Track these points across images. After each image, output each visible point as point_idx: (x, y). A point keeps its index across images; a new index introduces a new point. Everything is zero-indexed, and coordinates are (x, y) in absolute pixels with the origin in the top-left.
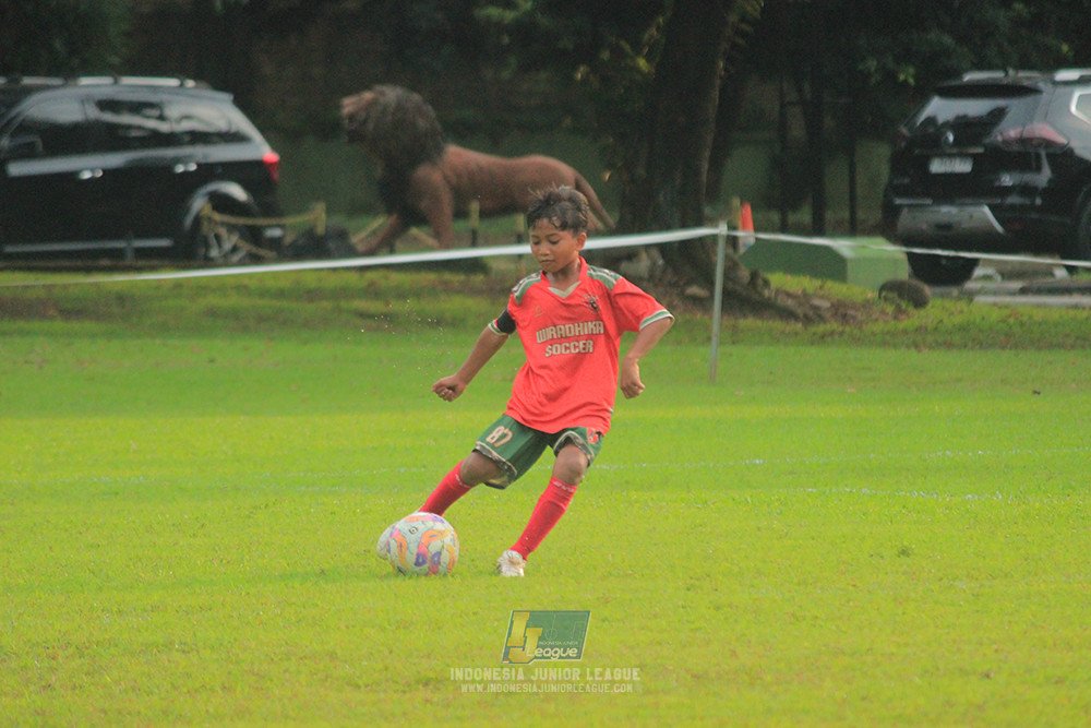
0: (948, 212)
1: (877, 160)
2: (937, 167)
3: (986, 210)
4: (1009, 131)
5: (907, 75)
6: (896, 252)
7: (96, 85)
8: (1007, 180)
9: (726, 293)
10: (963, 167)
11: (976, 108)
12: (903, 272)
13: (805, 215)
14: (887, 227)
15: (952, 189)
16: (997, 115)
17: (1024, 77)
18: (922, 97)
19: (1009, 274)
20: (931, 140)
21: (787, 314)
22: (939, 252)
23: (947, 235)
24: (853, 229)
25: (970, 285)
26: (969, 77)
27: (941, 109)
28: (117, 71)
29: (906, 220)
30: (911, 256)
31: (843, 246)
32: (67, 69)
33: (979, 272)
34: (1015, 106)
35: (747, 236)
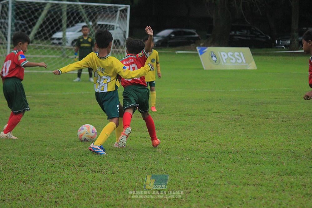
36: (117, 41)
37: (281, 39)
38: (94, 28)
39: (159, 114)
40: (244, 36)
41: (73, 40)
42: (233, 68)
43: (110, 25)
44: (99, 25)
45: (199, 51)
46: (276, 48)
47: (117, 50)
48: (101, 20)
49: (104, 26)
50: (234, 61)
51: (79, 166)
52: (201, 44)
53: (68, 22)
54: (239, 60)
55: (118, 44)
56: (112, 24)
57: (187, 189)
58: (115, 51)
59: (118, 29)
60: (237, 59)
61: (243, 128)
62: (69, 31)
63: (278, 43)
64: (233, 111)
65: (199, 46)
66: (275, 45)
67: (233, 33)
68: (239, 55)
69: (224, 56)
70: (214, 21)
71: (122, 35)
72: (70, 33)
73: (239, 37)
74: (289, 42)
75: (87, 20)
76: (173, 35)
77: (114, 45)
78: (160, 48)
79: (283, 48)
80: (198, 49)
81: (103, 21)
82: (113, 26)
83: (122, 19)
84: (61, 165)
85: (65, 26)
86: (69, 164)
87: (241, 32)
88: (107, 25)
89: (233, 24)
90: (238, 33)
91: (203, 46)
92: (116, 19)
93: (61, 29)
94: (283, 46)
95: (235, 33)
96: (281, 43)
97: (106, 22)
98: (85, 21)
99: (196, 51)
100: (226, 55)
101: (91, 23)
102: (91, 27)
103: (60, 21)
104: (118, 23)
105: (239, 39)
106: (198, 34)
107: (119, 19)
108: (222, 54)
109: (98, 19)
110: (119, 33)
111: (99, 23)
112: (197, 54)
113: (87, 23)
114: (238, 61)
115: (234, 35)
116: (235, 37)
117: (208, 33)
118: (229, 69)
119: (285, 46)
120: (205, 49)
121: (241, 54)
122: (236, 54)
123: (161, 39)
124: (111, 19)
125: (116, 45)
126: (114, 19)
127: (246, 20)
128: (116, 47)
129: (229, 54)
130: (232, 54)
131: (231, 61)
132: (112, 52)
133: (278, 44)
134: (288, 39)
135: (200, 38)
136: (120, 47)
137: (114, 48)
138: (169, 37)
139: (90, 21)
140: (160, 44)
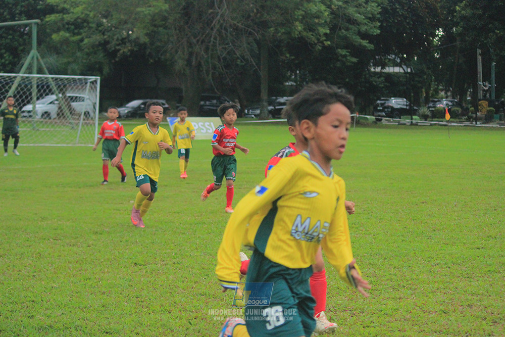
0: (380, 113)
1: (372, 108)
2: (379, 108)
3: (384, 114)
4: (386, 105)
5: (375, 98)
6: (374, 117)
7: (285, 98)
8: (386, 110)
9: (356, 123)
10: (381, 108)
11: (383, 102)
12: (375, 120)
13: (364, 113)
14: (373, 115)
15: (380, 111)
16: (385, 103)
17: (388, 98)
18: (377, 100)
19: (386, 120)
20: (378, 105)
21: (362, 124)
22: (379, 118)
23: (379, 116)
24: (369, 115)
25: (382, 121)
26: (382, 98)
27: (379, 102)
28: (287, 97)
29: (375, 114)
30: (376, 119)
31: (368, 117)
32: (282, 97)
33: (383, 120)
34: (387, 102)
35: (358, 116)
36: (87, 113)
37: (250, 109)
38: (64, 100)
39: (132, 185)
40: (213, 106)
41: (44, 112)
42: (204, 138)
43: (80, 97)
44: (69, 97)
45: (170, 121)
46: (246, 117)
47: (88, 122)
48: (71, 92)
49: (74, 98)
50: (204, 131)
51: (54, 240)
52: (171, 115)
53: (39, 95)
54: (209, 129)
55: (88, 116)
56: (81, 95)
57: (163, 261)
58: (86, 123)
59: (88, 101)
60: (207, 129)
61: (217, 199)
62: (39, 104)
63: (248, 112)
64: (206, 181)
65: (169, 116)
66: (245, 114)
67: (202, 103)
68: (210, 125)
69: (195, 126)
70: (184, 92)
71: (93, 107)
72: (41, 105)
73: (209, 107)
74: (258, 112)
75: (57, 92)
76: (143, 106)
77: (85, 117)
78: (129, 118)
79: (253, 117)
80: (168, 119)
81: (73, 93)
82: (83, 97)
83: (92, 91)
84: (36, 239)
85: (35, 98)
86: (44, 238)
87: (211, 101)
88: (77, 97)
89: (203, 94)
90: (208, 103)
91: (173, 116)
92: (86, 91)
93: (31, 102)
94: (253, 116)
95: (205, 103)
96: (250, 113)
97: (76, 93)
98: (55, 94)
99: (166, 121)
100: (197, 125)
101: (60, 95)
102: (61, 99)
103: (31, 94)
104: (88, 95)
105: (209, 109)
106: (168, 104)
107: (90, 91)
108: (193, 124)
109: (67, 91)
110: (89, 105)
111: (68, 95)
112: (168, 125)
113: (57, 95)
114: (208, 131)
115: (203, 105)
116: (205, 107)
117: (178, 103)
118: (200, 139)
119: (255, 115)
120: (175, 119)
121: (212, 124)
122: (207, 124)
123: (131, 110)
124: (81, 90)
125: (86, 116)
126: (84, 91)
127: (216, 91)
128: (86, 119)
129: (200, 124)
130: (202, 124)
131: (202, 131)
132: (82, 123)
133: (248, 114)
134: (257, 108)
135: (170, 108)
136: (90, 119)
137: (84, 120)
138: (139, 107)
139: (59, 93)
140: (130, 115)
